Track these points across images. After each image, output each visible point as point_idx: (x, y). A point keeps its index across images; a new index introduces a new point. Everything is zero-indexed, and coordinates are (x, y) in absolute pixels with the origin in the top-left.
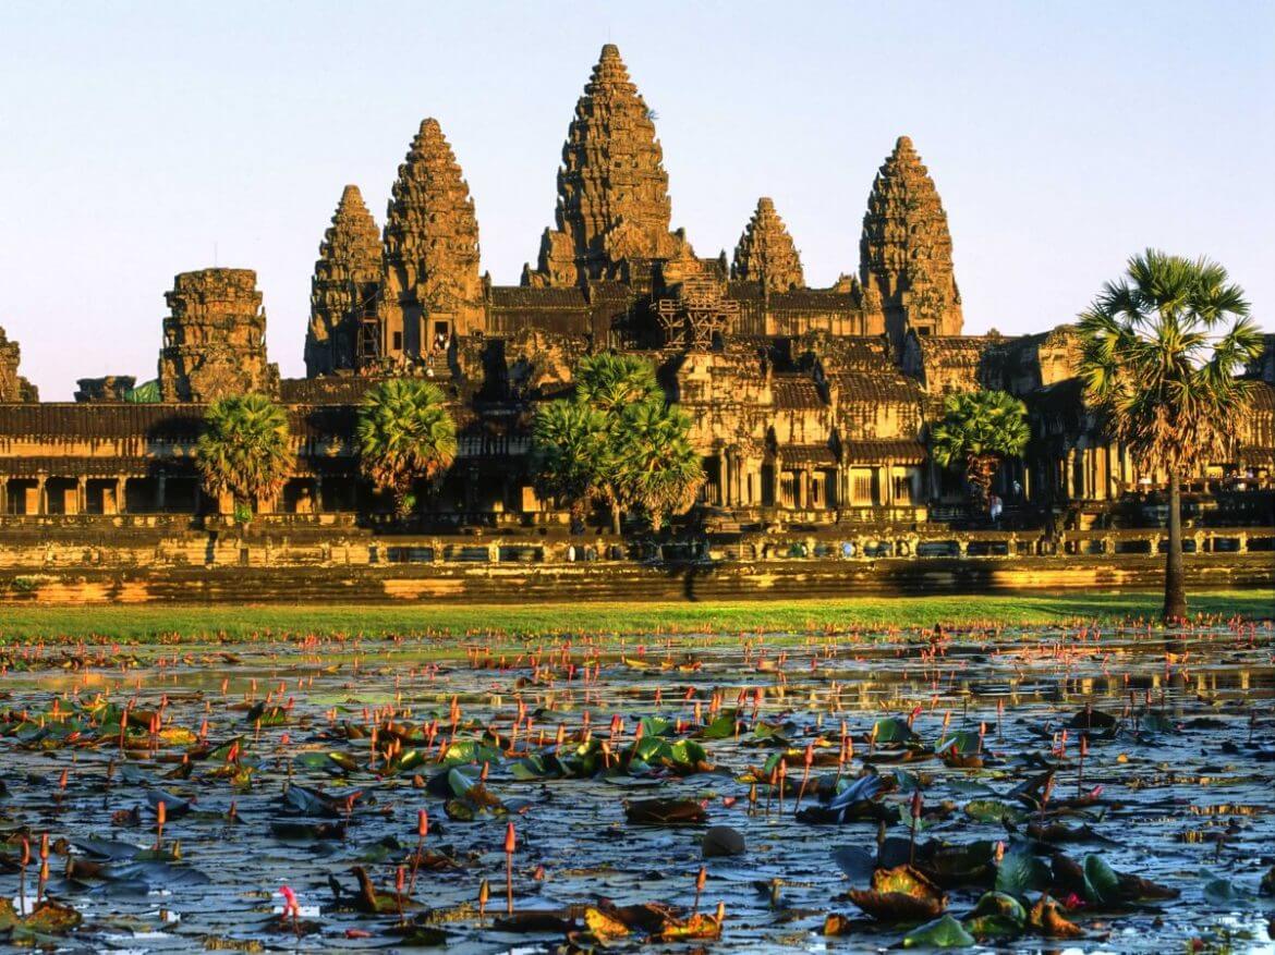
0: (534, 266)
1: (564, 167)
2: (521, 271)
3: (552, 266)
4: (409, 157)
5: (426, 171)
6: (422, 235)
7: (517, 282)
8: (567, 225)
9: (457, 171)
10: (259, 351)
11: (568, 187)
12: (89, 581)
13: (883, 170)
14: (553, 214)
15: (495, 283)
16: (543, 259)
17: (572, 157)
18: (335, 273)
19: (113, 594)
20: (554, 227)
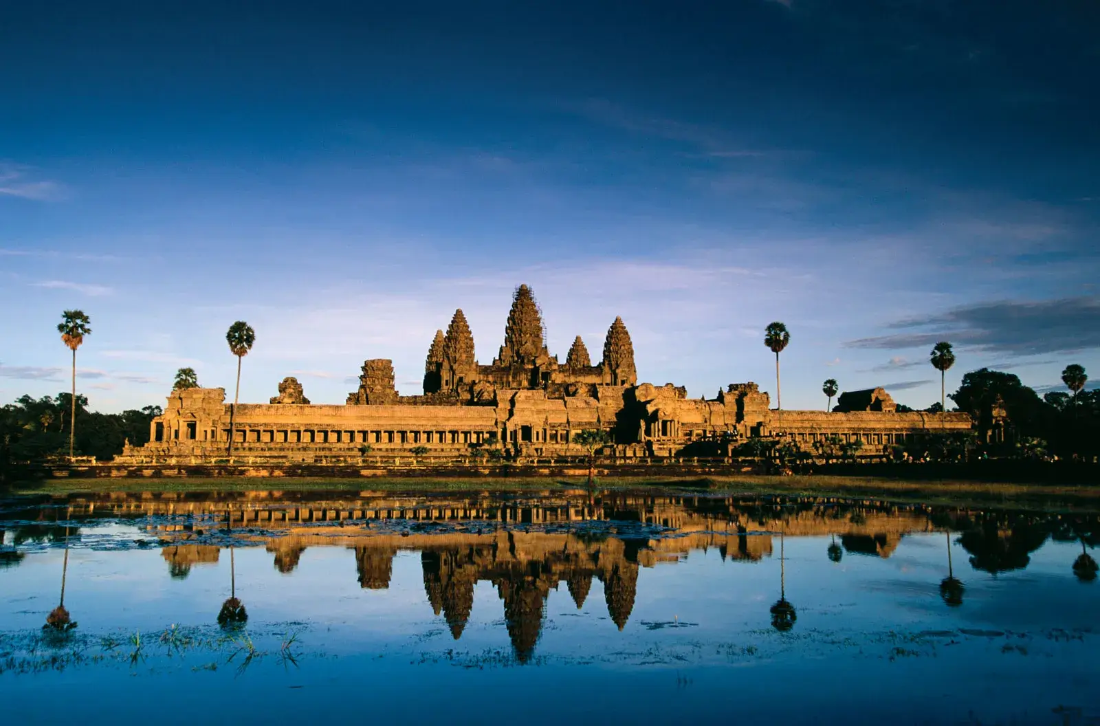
0: (497, 358)
1: (508, 325)
2: (493, 360)
3: (502, 358)
4: (452, 322)
5: (457, 326)
6: (455, 348)
7: (491, 364)
8: (508, 343)
9: (468, 327)
10: (392, 387)
11: (509, 331)
12: (263, 469)
13: (611, 327)
14: (504, 341)
15: (480, 364)
16: (500, 356)
17: (511, 322)
18: (433, 359)
19: (271, 473)
20: (504, 345)
